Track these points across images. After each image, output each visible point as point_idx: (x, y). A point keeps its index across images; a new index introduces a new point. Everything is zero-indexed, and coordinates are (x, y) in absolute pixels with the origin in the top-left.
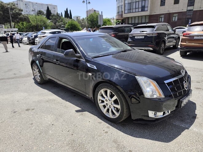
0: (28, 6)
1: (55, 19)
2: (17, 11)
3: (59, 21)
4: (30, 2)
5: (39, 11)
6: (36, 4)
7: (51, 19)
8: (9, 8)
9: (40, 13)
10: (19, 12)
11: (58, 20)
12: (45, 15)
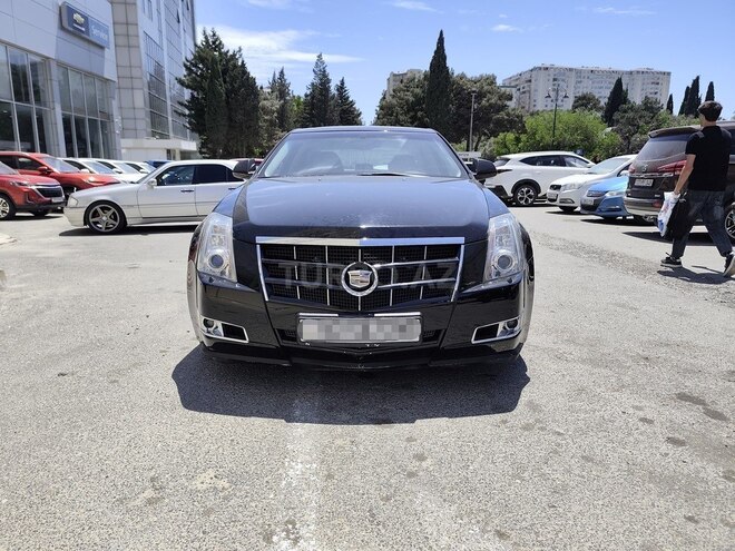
0: (561, 83)
1: (631, 122)
2: (493, 101)
3: (646, 128)
4: (571, 70)
5: (584, 97)
6: (592, 76)
7: (618, 121)
8: (474, 92)
9: (584, 102)
10: (499, 102)
11: (641, 124)
12: (601, 108)
